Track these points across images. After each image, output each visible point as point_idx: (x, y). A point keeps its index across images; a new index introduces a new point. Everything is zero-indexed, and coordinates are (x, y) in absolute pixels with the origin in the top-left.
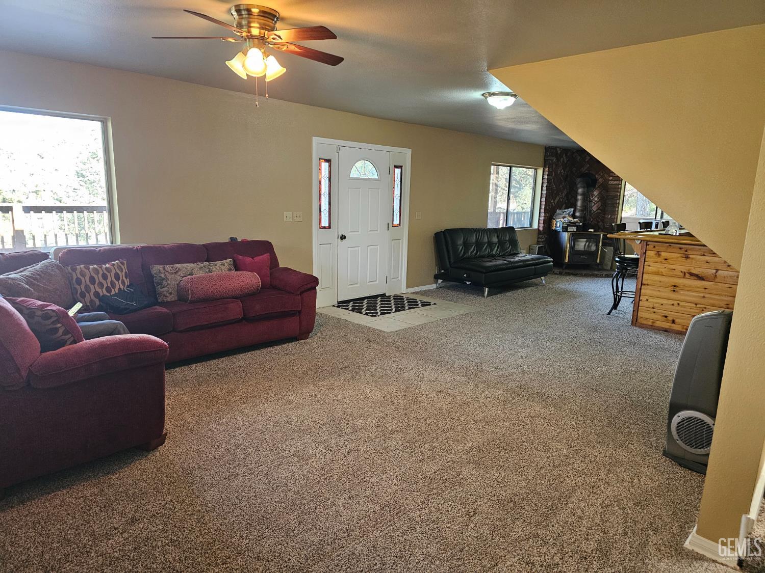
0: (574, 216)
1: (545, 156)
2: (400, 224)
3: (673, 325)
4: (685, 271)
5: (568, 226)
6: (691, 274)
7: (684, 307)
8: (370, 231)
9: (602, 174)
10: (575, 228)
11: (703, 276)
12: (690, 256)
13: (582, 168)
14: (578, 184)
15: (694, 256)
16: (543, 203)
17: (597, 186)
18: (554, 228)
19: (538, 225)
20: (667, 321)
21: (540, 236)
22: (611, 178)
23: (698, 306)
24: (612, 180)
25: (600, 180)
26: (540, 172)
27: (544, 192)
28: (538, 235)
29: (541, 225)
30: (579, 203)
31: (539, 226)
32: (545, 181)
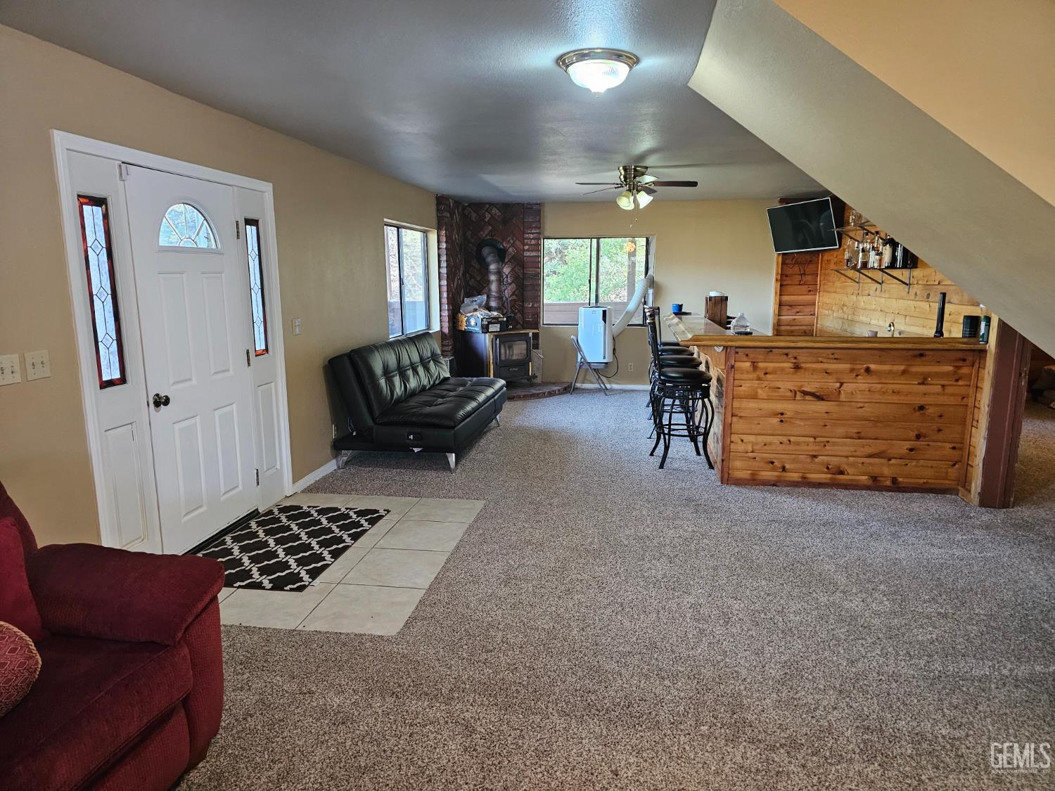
0: (489, 308)
1: (438, 210)
2: (267, 350)
3: (784, 474)
4: (796, 389)
5: (490, 323)
6: (805, 393)
7: (798, 444)
8: (215, 373)
9: (512, 241)
10: (499, 325)
11: (822, 393)
12: (803, 365)
13: (482, 233)
14: (487, 256)
15: (808, 365)
16: (445, 289)
17: (506, 261)
18: (464, 327)
19: (441, 325)
20: (774, 470)
21: (446, 342)
22: (526, 247)
23: (818, 439)
24: (528, 250)
25: (511, 250)
26: (433, 237)
27: (444, 271)
28: (442, 342)
29: (446, 325)
30: (494, 287)
31: (441, 327)
32: (444, 252)
